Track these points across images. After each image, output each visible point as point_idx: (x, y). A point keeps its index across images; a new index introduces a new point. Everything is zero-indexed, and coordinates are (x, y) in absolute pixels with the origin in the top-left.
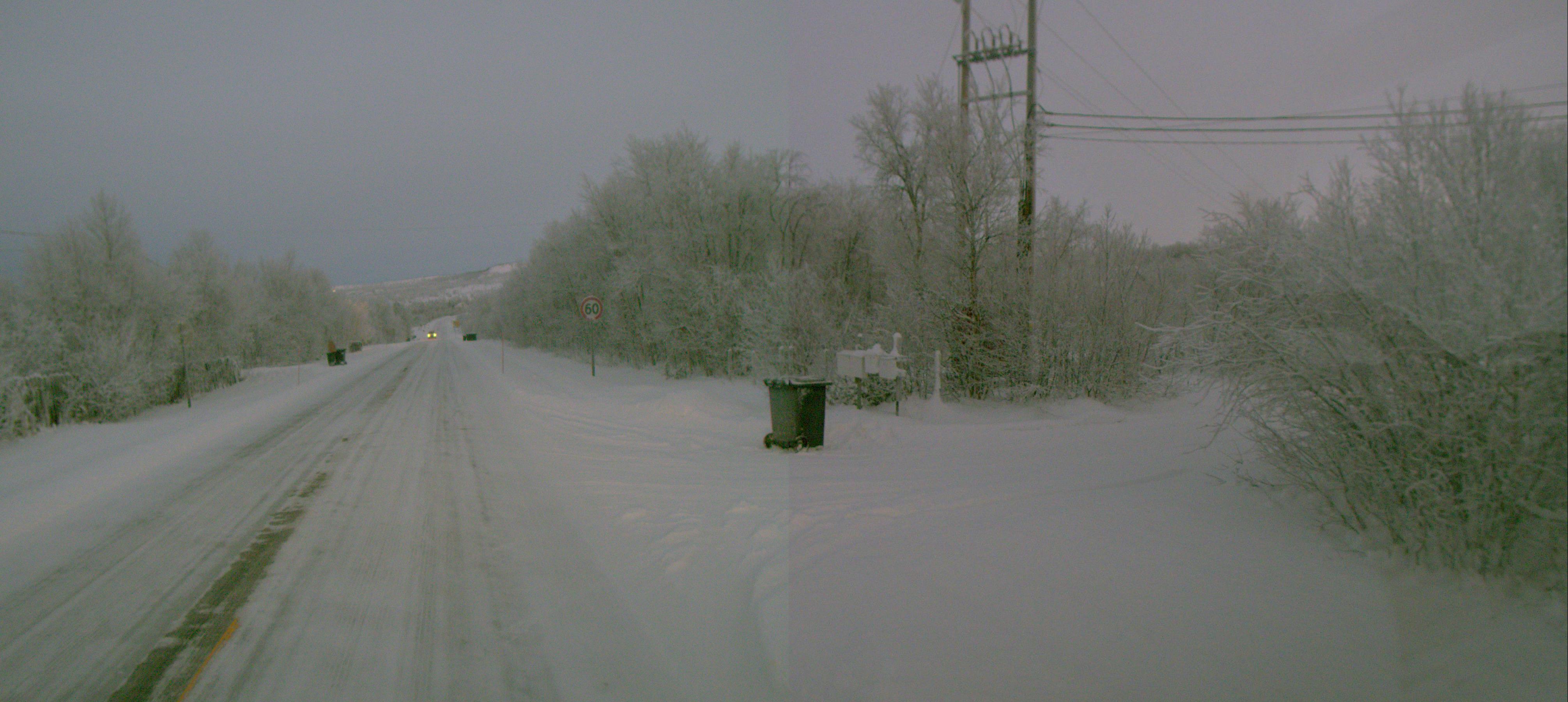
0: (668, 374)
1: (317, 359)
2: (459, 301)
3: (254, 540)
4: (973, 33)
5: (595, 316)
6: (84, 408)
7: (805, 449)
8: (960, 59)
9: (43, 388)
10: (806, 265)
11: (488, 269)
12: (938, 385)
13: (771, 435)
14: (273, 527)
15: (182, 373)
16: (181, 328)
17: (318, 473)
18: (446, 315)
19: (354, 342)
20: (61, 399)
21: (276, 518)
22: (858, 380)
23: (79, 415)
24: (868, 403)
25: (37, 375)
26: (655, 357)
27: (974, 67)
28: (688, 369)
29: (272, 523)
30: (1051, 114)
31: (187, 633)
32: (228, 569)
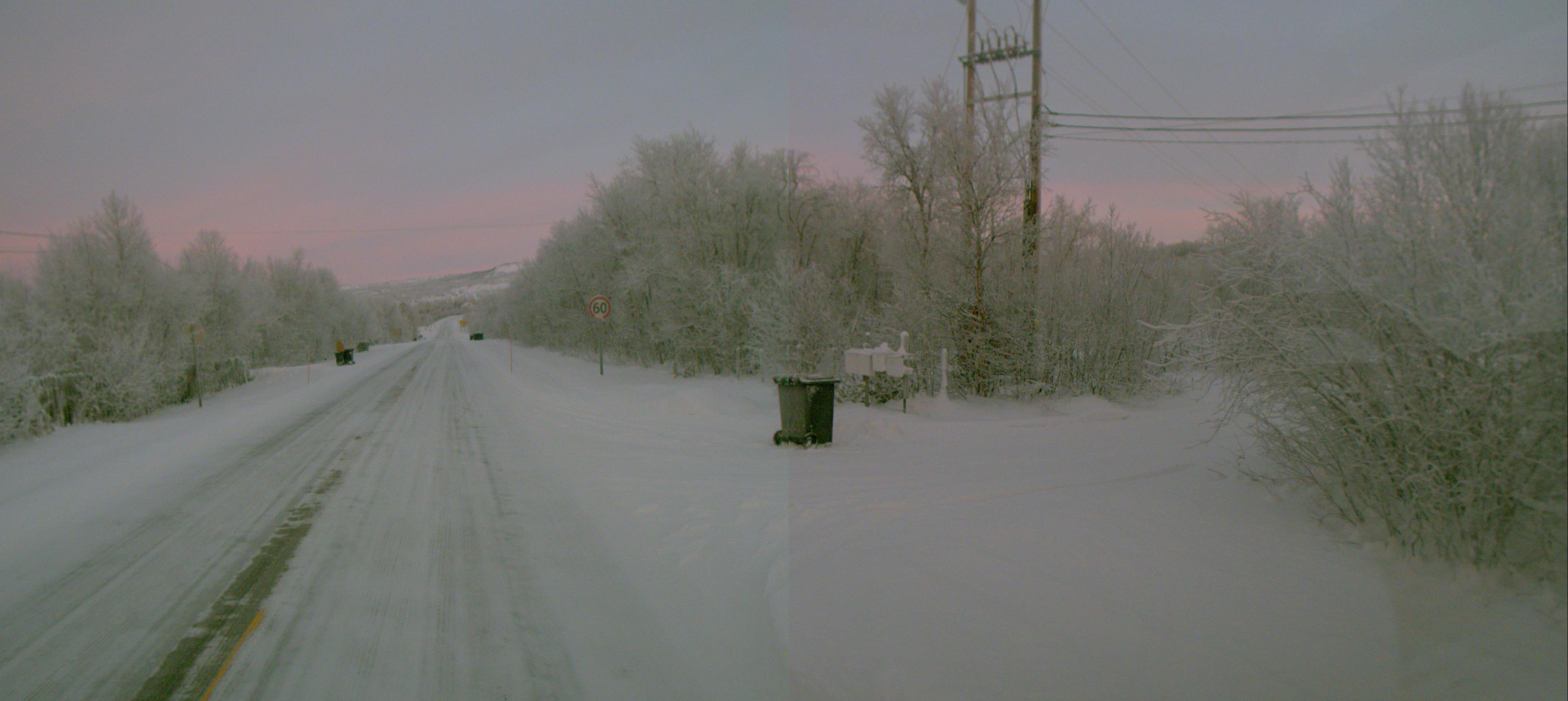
0: (676, 373)
1: (325, 359)
2: (465, 300)
3: (274, 535)
4: (979, 35)
5: (604, 314)
6: (97, 408)
7: (814, 446)
8: (965, 60)
9: (57, 388)
10: (814, 265)
11: (494, 269)
12: (945, 383)
13: (780, 432)
14: (291, 523)
15: (193, 373)
16: (192, 329)
17: (332, 470)
18: (453, 314)
19: (362, 341)
20: (74, 398)
21: (294, 514)
22: (866, 378)
23: (91, 414)
24: (875, 400)
25: (51, 375)
26: (663, 355)
27: (980, 68)
28: (696, 368)
29: (291, 519)
30: (1056, 114)
31: (214, 625)
32: (250, 562)
